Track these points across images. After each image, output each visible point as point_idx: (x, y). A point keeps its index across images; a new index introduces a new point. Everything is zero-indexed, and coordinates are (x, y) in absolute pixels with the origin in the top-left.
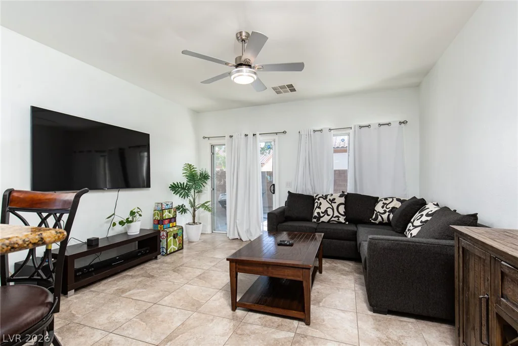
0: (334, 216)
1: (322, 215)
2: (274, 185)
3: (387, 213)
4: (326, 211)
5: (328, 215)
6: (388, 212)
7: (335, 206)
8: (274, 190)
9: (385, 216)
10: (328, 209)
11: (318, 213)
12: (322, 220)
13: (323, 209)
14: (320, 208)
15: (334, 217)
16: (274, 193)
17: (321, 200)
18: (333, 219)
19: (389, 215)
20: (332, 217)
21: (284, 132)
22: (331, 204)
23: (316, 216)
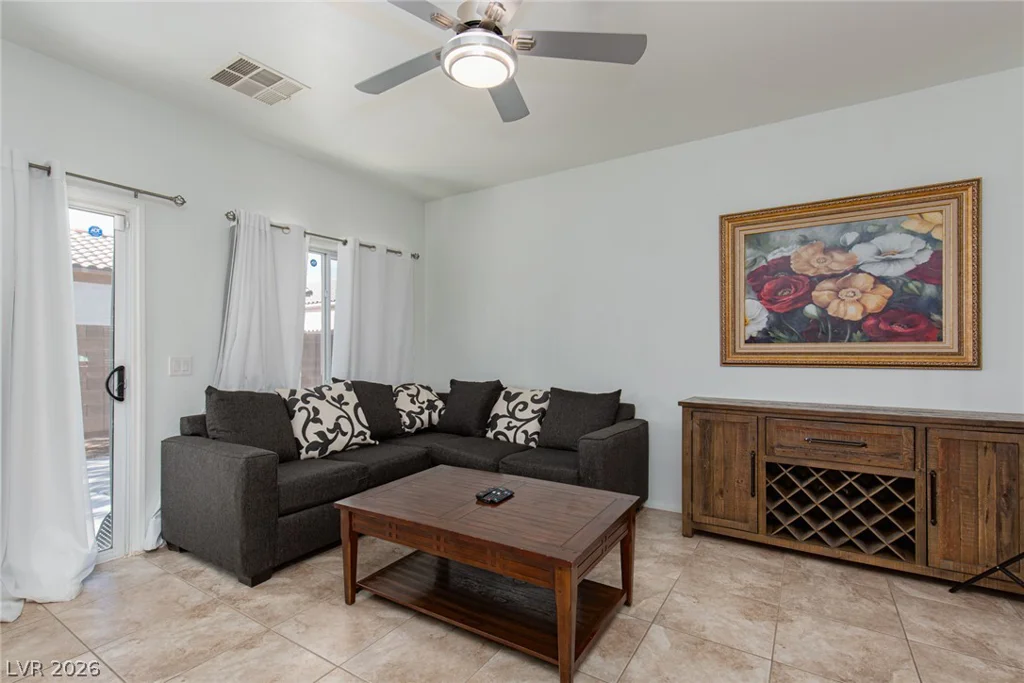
0: (355, 434)
1: (330, 436)
2: (121, 370)
3: (427, 412)
4: (337, 426)
5: (344, 434)
6: (427, 408)
7: (350, 409)
8: (121, 389)
9: (425, 417)
10: (340, 421)
11: (321, 434)
12: (332, 448)
13: (328, 422)
14: (318, 421)
15: (356, 436)
16: (121, 398)
17: (314, 402)
18: (354, 440)
19: (430, 415)
20: (352, 436)
21: (179, 201)
22: (340, 409)
23: (316, 442)
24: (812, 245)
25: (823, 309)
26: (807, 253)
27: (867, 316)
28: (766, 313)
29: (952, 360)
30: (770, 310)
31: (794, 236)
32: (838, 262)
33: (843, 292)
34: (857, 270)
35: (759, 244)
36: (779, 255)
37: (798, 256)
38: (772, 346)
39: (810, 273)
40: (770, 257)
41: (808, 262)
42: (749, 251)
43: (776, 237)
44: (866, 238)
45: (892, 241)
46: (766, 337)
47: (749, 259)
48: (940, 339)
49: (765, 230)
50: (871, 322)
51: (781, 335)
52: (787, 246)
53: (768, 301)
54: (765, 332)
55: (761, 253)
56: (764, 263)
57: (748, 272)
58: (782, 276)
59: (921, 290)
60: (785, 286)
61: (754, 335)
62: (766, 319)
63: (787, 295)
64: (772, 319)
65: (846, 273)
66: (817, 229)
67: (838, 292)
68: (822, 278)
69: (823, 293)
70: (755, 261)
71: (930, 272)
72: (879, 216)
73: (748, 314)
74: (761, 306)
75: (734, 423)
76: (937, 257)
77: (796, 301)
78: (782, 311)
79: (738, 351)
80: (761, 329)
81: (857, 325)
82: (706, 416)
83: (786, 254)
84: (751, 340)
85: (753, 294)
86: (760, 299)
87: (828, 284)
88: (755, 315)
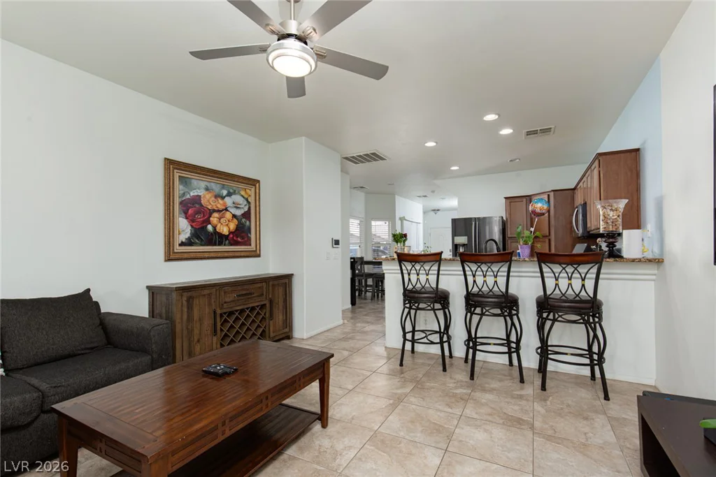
24: (210, 192)
25: (215, 228)
26: (208, 196)
27: (230, 233)
28: (190, 228)
29: (253, 254)
30: (192, 226)
31: (203, 184)
32: (219, 204)
33: (222, 220)
34: (226, 210)
35: (186, 184)
36: (196, 194)
37: (204, 196)
38: (193, 248)
39: (209, 207)
40: (192, 194)
41: (208, 201)
42: (181, 187)
43: (195, 183)
44: (229, 194)
45: (237, 198)
46: (189, 243)
47: (181, 192)
48: (250, 245)
49: (190, 176)
50: (231, 236)
51: (197, 241)
52: (199, 189)
53: (191, 220)
54: (189, 239)
55: (187, 190)
56: (188, 196)
57: (180, 200)
58: (197, 206)
59: (245, 222)
60: (198, 212)
61: (184, 241)
62: (190, 232)
63: (199, 217)
64: (193, 231)
65: (223, 210)
66: (212, 184)
67: (220, 219)
68: (214, 211)
69: (214, 218)
70: (184, 194)
71: (247, 215)
72: (234, 185)
73: (180, 227)
74: (187, 223)
75: (204, 295)
76: (249, 208)
77: (204, 222)
78: (197, 227)
79: (175, 251)
80: (187, 237)
81: (227, 237)
82: (190, 294)
83: (200, 194)
84: (182, 244)
85: (183, 215)
86: (187, 218)
87: (216, 215)
88: (184, 228)
